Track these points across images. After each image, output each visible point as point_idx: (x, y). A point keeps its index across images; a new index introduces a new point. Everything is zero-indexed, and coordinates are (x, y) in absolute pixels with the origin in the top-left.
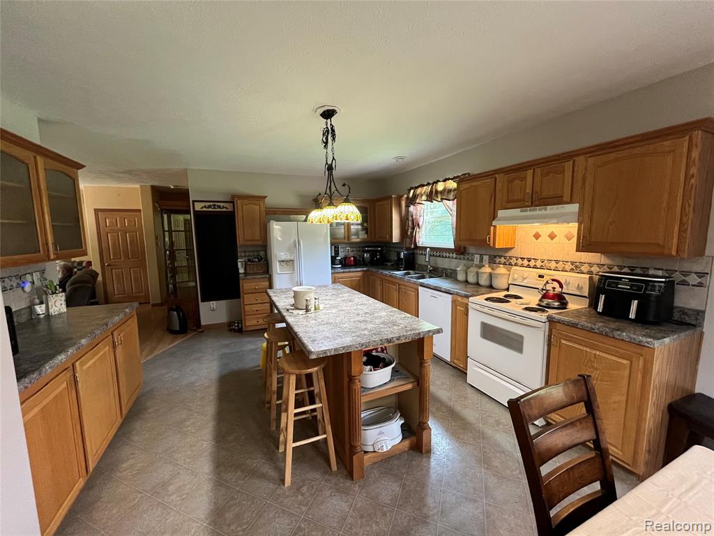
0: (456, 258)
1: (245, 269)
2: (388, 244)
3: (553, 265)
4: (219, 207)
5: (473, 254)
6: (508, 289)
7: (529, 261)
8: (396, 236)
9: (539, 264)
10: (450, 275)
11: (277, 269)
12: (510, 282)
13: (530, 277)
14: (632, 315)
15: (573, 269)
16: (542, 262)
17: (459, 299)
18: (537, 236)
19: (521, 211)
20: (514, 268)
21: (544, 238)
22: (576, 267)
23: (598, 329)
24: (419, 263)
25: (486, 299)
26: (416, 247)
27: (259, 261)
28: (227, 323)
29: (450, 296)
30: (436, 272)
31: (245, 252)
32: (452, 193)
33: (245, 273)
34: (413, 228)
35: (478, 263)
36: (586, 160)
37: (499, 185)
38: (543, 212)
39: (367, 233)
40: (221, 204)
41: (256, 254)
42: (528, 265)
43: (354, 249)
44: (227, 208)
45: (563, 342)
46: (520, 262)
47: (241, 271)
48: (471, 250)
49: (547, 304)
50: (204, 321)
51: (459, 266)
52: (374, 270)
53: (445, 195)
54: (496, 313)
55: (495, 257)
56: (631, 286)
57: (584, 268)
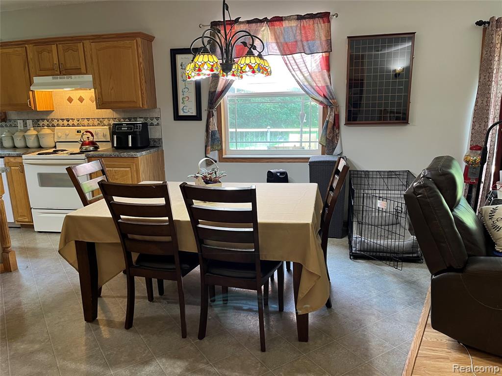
3: (86, 122)
5: (15, 121)
6: (55, 147)
7: (68, 121)
9: (76, 123)
12: (56, 140)
13: (71, 133)
14: (130, 145)
15: (99, 124)
16: (78, 121)
17: (12, 159)
18: (70, 100)
19: (53, 78)
20: (57, 128)
21: (76, 101)
22: (101, 122)
25: (39, 154)
29: (3, 160)
35: (22, 128)
36: (90, 44)
37: (30, 54)
38: (70, 80)
42: (68, 124)
46: (61, 122)
48: (12, 115)
49: (86, 149)
55: (38, 120)
56: (128, 128)
57: (106, 122)
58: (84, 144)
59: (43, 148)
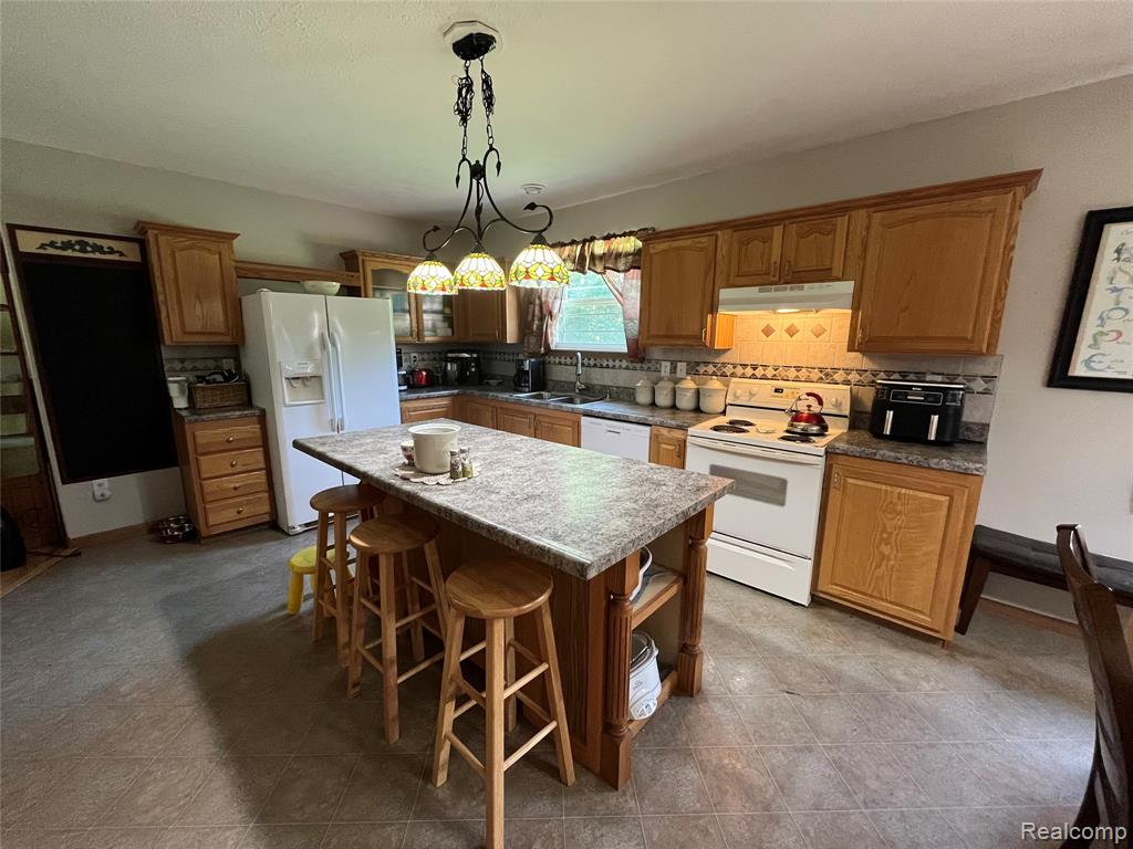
0: (627, 368)
1: (191, 399)
2: (497, 347)
3: (792, 373)
4: (100, 249)
5: (658, 361)
6: (724, 413)
7: (755, 369)
8: (511, 336)
9: (770, 372)
10: (626, 395)
11: (284, 395)
12: (727, 402)
13: (763, 391)
14: (932, 437)
15: (821, 378)
16: (776, 370)
17: (664, 431)
18: (768, 331)
19: (760, 291)
20: (732, 380)
22: (827, 375)
23: (907, 458)
24: (553, 378)
25: (716, 429)
26: (549, 351)
27: (227, 379)
28: (147, 523)
29: (648, 428)
30: (591, 392)
31: (182, 361)
32: (623, 260)
33: (192, 407)
34: (542, 319)
35: (670, 375)
36: (869, 217)
37: (723, 249)
38: (795, 293)
39: (451, 326)
40: (106, 243)
41: (211, 364)
42: (754, 374)
43: (426, 356)
44: (121, 254)
45: (850, 481)
46: (739, 370)
47: (180, 402)
48: (656, 353)
49: (803, 430)
51: (641, 384)
52: (476, 393)
53: (610, 261)
54: (738, 448)
55: (698, 364)
56: (926, 396)
57: (839, 376)
58: (796, 417)
59: (702, 412)
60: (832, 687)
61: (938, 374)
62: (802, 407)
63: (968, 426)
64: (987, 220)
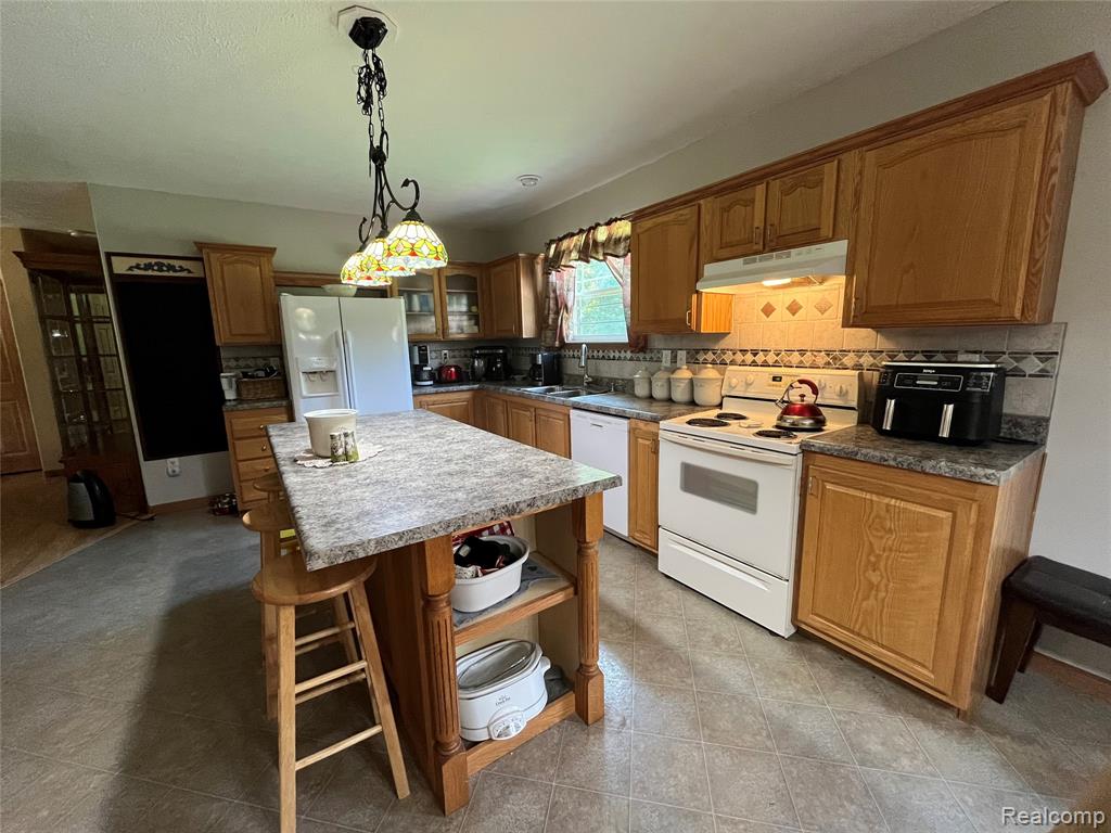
0: (631, 359)
1: (238, 392)
2: (515, 342)
3: (795, 358)
4: (171, 268)
5: (659, 351)
6: (720, 406)
7: (755, 355)
8: (528, 328)
9: (771, 358)
10: (623, 388)
11: (301, 387)
12: (724, 393)
13: (760, 380)
14: (945, 433)
15: (829, 363)
16: (777, 355)
17: (641, 425)
18: (768, 310)
19: (745, 263)
20: (730, 368)
21: (780, 312)
22: (835, 358)
23: (895, 459)
24: (569, 372)
25: (689, 423)
26: (564, 345)
27: (267, 375)
28: (209, 497)
29: (626, 422)
30: (597, 385)
31: (237, 359)
32: (622, 245)
33: (239, 400)
34: (557, 313)
35: (668, 365)
36: (862, 159)
37: (706, 218)
38: (783, 261)
39: (477, 324)
40: (176, 263)
41: (261, 363)
42: (754, 361)
43: (456, 353)
44: (189, 272)
45: (829, 486)
46: (739, 357)
47: (230, 395)
48: (657, 341)
49: (793, 424)
50: (155, 497)
51: (636, 371)
52: (492, 387)
53: (610, 247)
54: (708, 444)
55: (697, 351)
56: (940, 380)
57: (849, 360)
58: (788, 410)
59: (697, 405)
60: (769, 743)
61: (975, 352)
62: (794, 397)
63: (1016, 422)
64: (1013, 140)
